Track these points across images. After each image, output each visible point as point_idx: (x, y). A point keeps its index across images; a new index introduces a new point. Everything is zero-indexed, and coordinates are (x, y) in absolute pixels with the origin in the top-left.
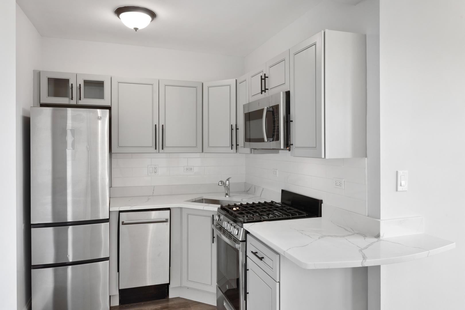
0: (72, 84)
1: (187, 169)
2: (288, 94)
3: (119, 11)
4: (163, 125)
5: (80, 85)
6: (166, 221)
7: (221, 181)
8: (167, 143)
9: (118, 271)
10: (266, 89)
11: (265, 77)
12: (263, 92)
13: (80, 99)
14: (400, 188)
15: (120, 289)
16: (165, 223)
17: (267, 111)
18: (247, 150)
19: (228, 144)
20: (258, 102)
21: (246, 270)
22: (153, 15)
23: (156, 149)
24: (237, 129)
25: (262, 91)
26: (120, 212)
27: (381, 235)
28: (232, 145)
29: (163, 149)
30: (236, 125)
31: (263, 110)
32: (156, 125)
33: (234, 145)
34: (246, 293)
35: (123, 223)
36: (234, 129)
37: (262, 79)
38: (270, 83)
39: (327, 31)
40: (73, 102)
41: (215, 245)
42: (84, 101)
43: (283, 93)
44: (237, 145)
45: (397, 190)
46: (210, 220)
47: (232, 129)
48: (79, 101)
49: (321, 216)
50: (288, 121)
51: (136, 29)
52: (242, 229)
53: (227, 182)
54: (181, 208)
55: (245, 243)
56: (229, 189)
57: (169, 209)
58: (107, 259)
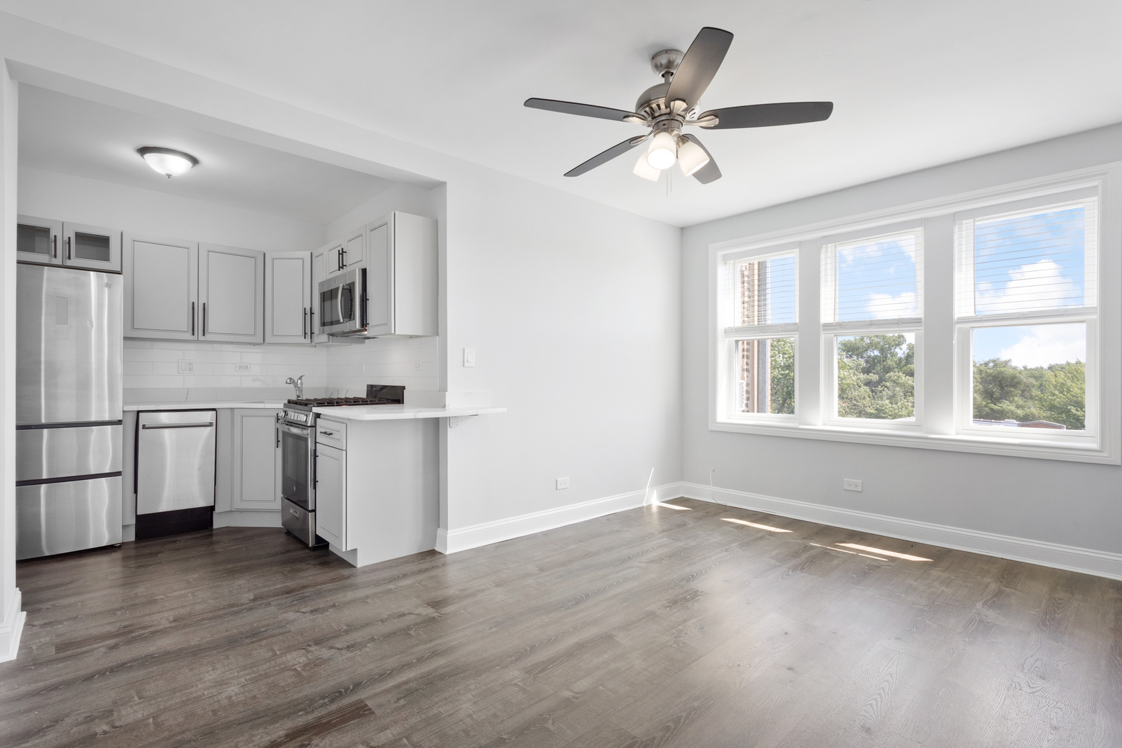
0: (55, 236)
1: (240, 367)
2: (364, 271)
3: (143, 151)
4: (204, 304)
5: (69, 238)
6: (210, 425)
7: (291, 379)
8: (211, 327)
9: (136, 491)
10: (343, 265)
11: (343, 252)
12: (341, 269)
13: (69, 258)
14: (466, 364)
15: (138, 514)
16: (209, 428)
17: (343, 289)
18: (324, 338)
19: (301, 332)
20: (335, 279)
21: (315, 456)
22: (195, 161)
23: (193, 334)
24: (311, 313)
25: (339, 267)
26: (138, 412)
27: (447, 405)
28: (305, 333)
29: (204, 335)
30: (311, 309)
31: (338, 288)
32: (193, 303)
33: (309, 333)
34: (315, 482)
35: (144, 427)
36: (308, 314)
37: (339, 254)
38: (348, 259)
39: (397, 213)
40: (58, 261)
41: (280, 451)
42: (75, 262)
43: (359, 269)
44: (312, 333)
45: (464, 366)
46: (273, 420)
47: (305, 314)
48: (68, 260)
49: (403, 403)
50: (364, 300)
51: (169, 176)
52: (311, 413)
53: (299, 381)
54: (232, 409)
55: (314, 428)
56: (302, 391)
57: (214, 410)
58: (118, 474)
